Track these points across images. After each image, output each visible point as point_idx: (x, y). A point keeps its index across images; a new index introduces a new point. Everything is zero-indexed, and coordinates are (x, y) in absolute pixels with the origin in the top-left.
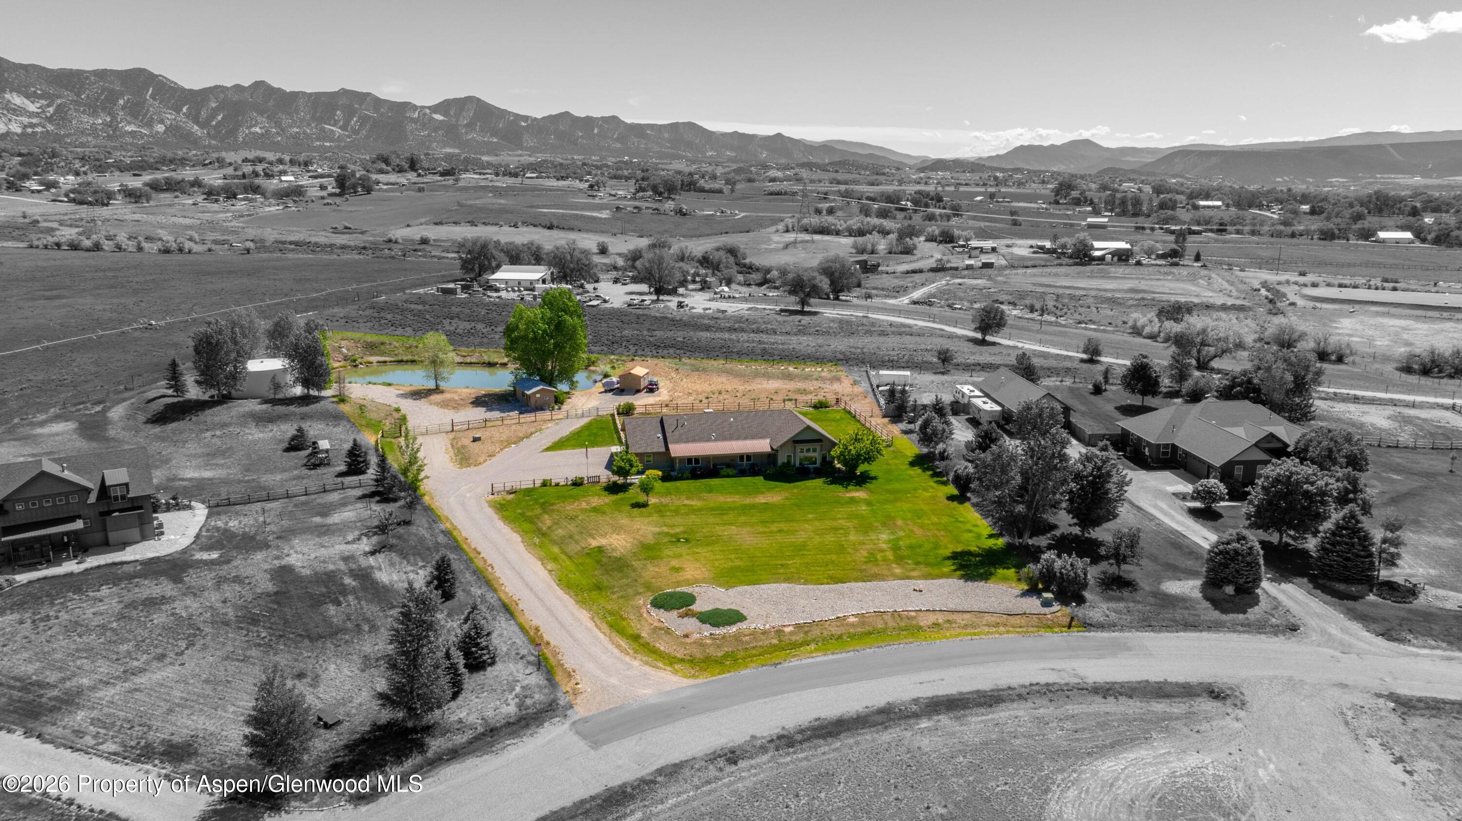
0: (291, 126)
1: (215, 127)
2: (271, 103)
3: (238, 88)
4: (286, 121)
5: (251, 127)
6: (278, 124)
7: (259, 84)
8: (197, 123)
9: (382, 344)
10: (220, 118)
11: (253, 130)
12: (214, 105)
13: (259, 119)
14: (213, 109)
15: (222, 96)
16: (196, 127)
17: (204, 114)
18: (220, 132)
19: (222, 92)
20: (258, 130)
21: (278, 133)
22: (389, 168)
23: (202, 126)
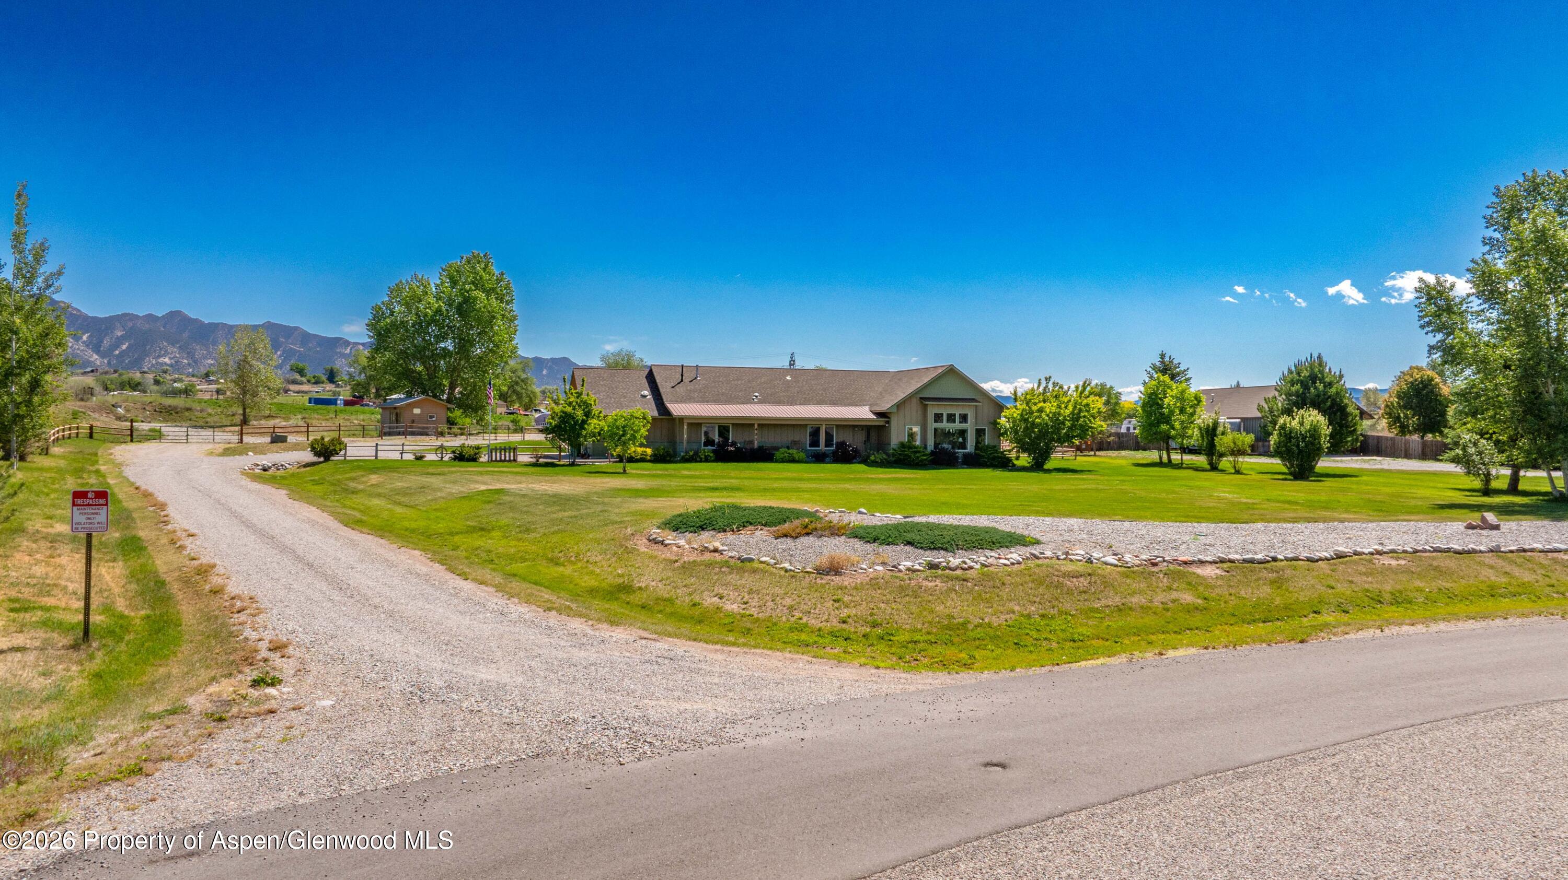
0: (205, 358)
1: (118, 357)
2: (185, 335)
3: (150, 318)
4: (199, 351)
5: (159, 356)
6: (191, 355)
7: (173, 314)
8: (97, 350)
9: (188, 409)
10: (124, 347)
11: (161, 360)
12: (119, 334)
13: (170, 349)
14: (118, 338)
15: (130, 324)
16: (95, 356)
17: (106, 342)
18: (123, 361)
19: (130, 320)
20: (167, 360)
21: (189, 364)
22: (304, 379)
23: (102, 355)
